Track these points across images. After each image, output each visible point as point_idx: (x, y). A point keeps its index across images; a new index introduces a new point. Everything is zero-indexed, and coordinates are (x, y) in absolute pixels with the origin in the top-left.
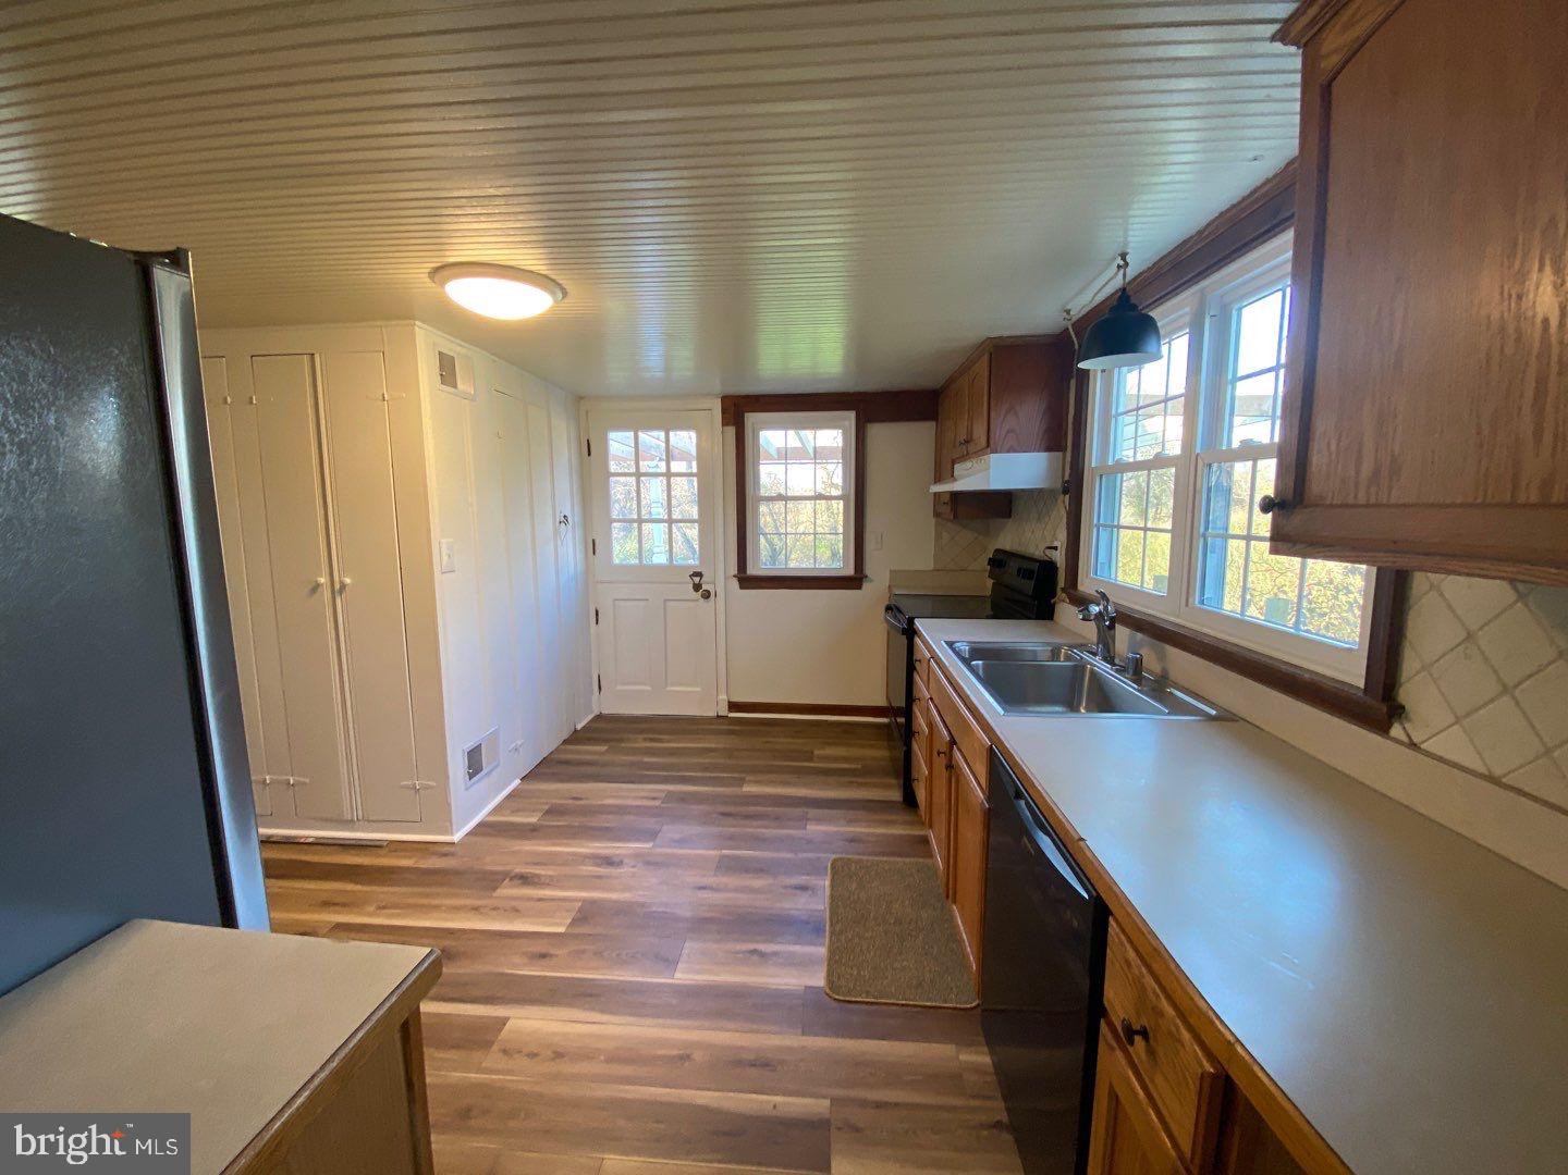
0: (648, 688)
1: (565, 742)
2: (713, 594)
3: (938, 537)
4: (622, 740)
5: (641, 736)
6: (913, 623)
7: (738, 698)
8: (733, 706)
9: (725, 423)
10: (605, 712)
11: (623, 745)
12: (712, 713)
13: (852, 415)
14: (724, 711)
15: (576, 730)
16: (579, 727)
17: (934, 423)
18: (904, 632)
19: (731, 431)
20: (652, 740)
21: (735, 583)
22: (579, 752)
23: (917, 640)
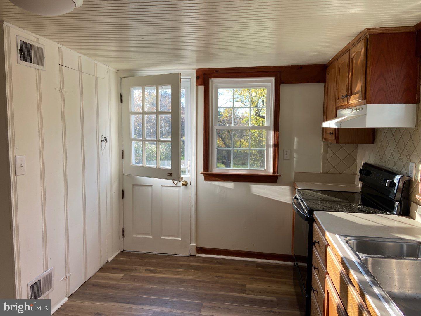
0: (151, 237)
1: (100, 270)
2: (189, 183)
3: (326, 153)
4: (132, 270)
5: (144, 268)
6: (313, 214)
7: (203, 245)
8: (200, 250)
9: (198, 84)
10: (126, 250)
11: (133, 274)
12: (187, 254)
13: (273, 79)
14: (194, 253)
15: (107, 262)
16: (109, 260)
17: (322, 85)
18: (307, 219)
19: (201, 88)
20: (150, 271)
21: (201, 177)
22: (106, 278)
23: (315, 225)
